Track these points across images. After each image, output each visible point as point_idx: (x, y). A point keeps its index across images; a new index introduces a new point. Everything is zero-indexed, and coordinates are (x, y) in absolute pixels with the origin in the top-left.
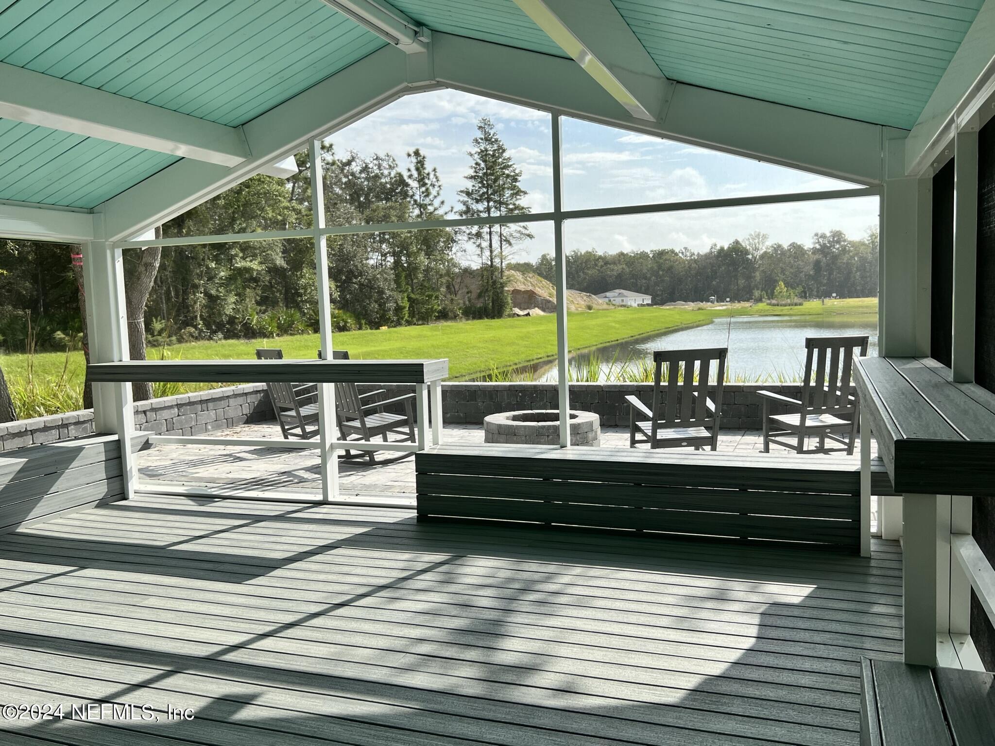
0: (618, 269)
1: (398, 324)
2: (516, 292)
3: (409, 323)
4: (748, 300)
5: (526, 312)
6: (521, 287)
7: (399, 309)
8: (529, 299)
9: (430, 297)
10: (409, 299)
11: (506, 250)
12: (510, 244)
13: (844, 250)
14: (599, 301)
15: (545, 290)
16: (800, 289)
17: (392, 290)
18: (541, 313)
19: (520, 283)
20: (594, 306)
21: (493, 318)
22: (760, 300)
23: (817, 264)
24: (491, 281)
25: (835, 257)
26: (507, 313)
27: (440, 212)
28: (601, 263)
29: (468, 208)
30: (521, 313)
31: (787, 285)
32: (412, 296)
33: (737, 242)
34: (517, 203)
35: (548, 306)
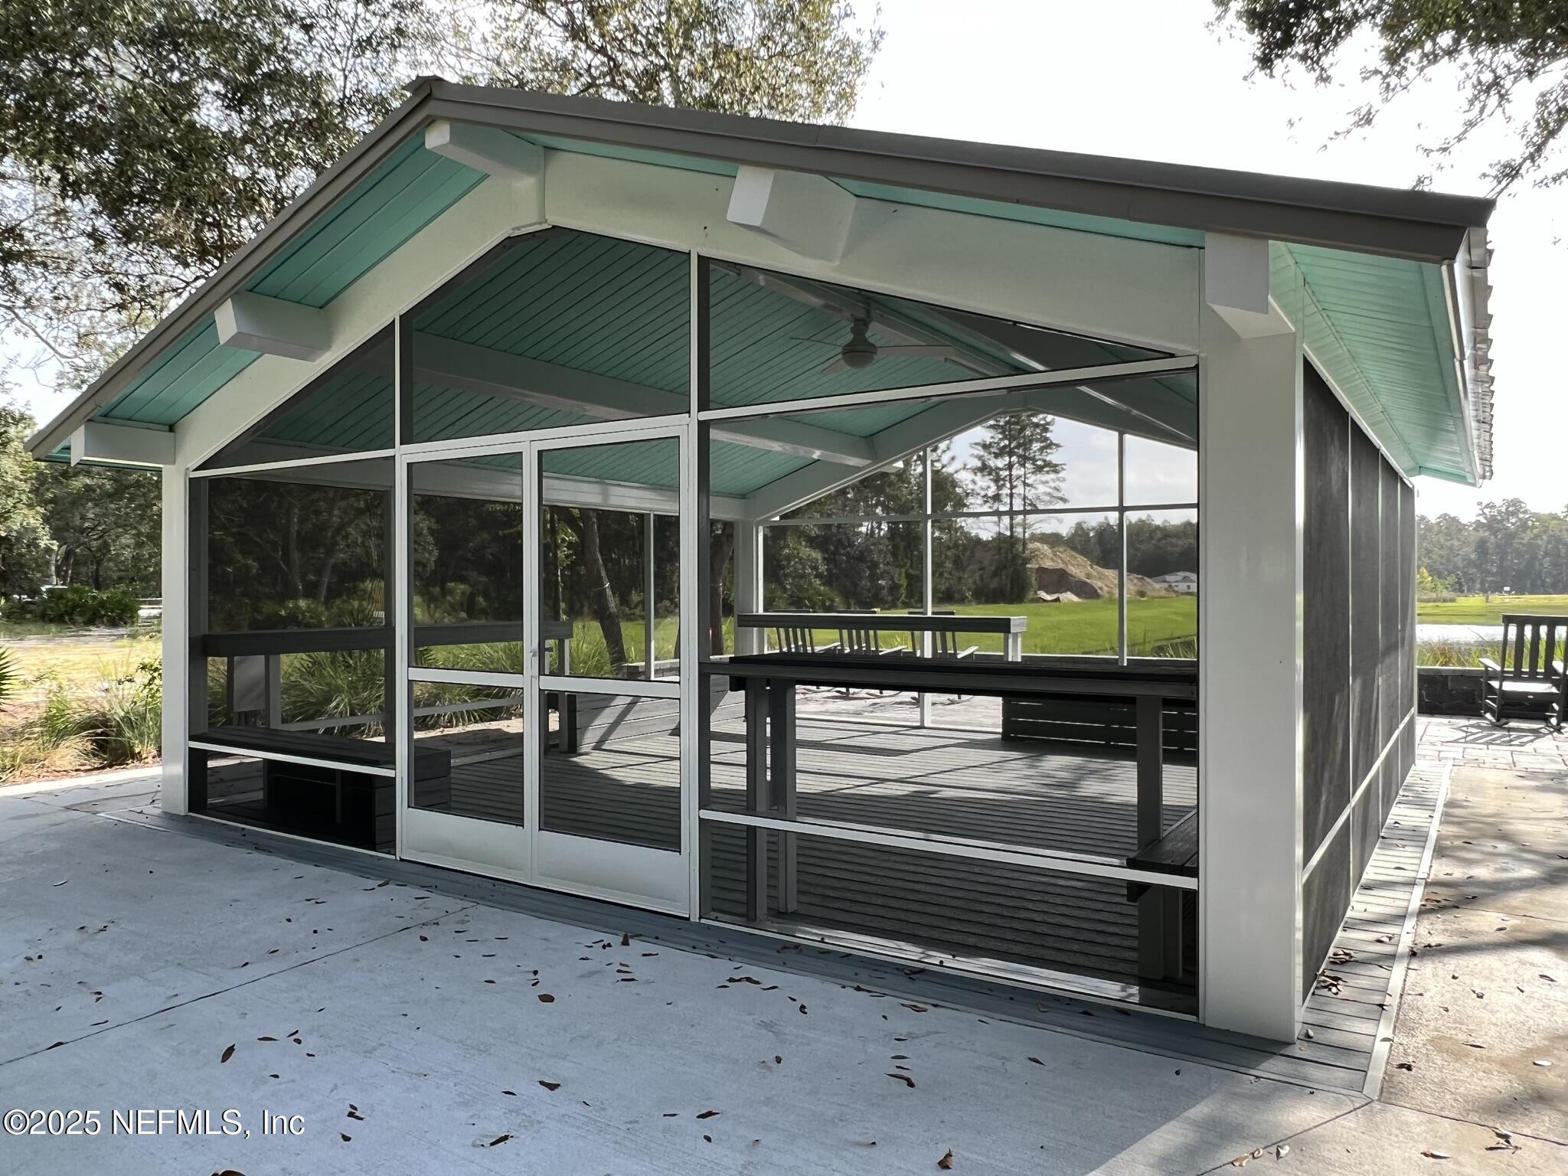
1: (894, 605)
2: (1042, 570)
5: (1054, 597)
6: (1048, 564)
7: (894, 588)
8: (1059, 581)
11: (1031, 517)
12: (1037, 509)
13: (1524, 526)
14: (1156, 586)
15: (1079, 568)
16: (1452, 579)
17: (888, 564)
18: (1075, 599)
19: (1048, 559)
20: (1149, 593)
21: (1012, 601)
23: (1482, 544)
24: (1010, 556)
25: (1509, 535)
26: (1031, 595)
28: (1159, 535)
29: (984, 464)
30: (1048, 597)
31: (1432, 571)
32: (912, 572)
34: (1048, 459)
35: (1086, 591)
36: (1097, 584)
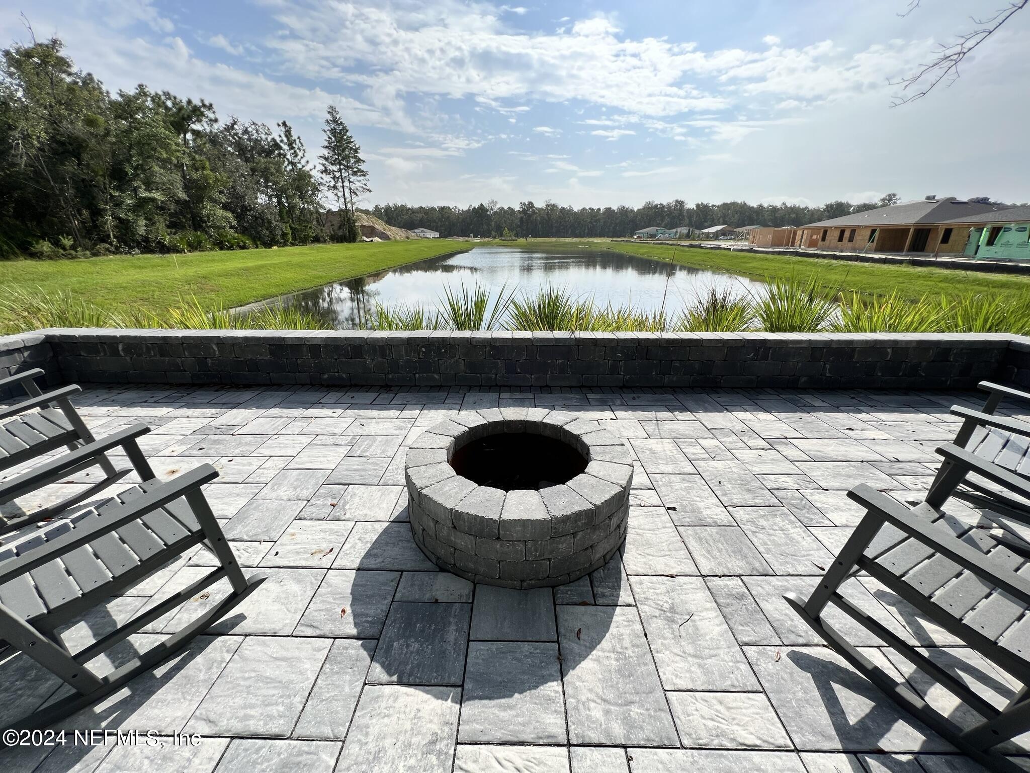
0: (420, 216)
1: (285, 245)
2: (363, 226)
3: (293, 244)
4: (488, 237)
5: (370, 239)
6: (366, 224)
7: (284, 235)
8: (371, 231)
9: (306, 227)
10: (291, 228)
11: (355, 199)
12: (357, 195)
13: (534, 212)
14: (411, 234)
15: (380, 226)
16: (515, 232)
17: (278, 221)
18: (380, 240)
19: (365, 221)
20: (410, 237)
21: (350, 242)
22: (494, 237)
23: (522, 218)
24: (346, 219)
25: (530, 216)
26: (358, 239)
27: (307, 168)
28: (410, 212)
29: (325, 167)
30: (368, 240)
31: (508, 230)
32: (293, 226)
33: (482, 204)
34: (359, 168)
35: (383, 236)
36: (389, 233)
